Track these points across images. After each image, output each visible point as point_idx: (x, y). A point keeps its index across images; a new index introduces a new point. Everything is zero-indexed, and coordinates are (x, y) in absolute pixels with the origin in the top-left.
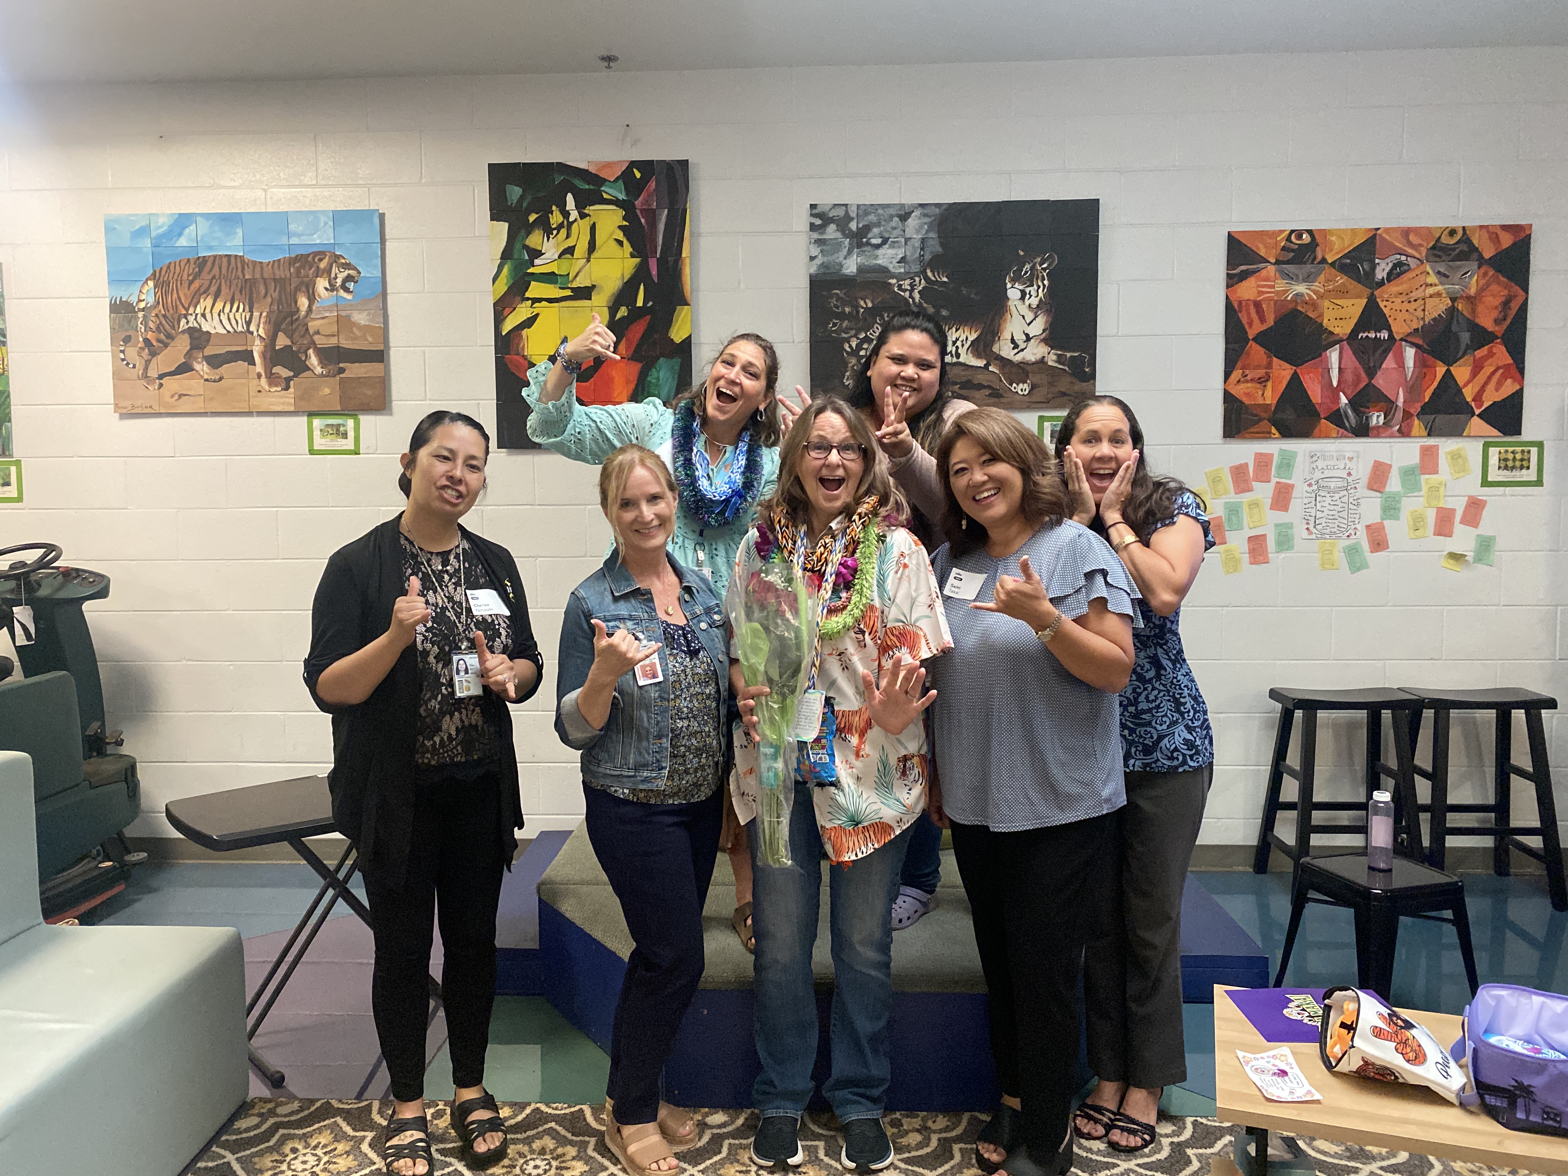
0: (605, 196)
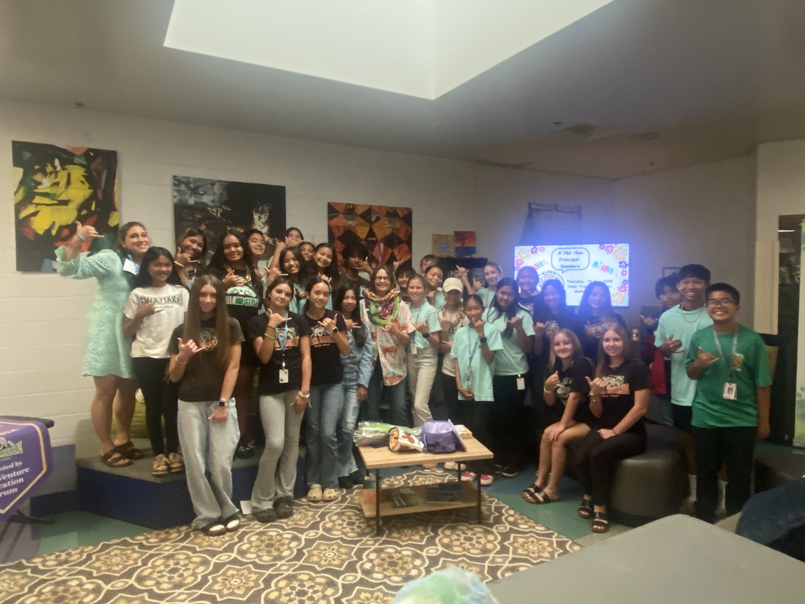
0: (75, 162)
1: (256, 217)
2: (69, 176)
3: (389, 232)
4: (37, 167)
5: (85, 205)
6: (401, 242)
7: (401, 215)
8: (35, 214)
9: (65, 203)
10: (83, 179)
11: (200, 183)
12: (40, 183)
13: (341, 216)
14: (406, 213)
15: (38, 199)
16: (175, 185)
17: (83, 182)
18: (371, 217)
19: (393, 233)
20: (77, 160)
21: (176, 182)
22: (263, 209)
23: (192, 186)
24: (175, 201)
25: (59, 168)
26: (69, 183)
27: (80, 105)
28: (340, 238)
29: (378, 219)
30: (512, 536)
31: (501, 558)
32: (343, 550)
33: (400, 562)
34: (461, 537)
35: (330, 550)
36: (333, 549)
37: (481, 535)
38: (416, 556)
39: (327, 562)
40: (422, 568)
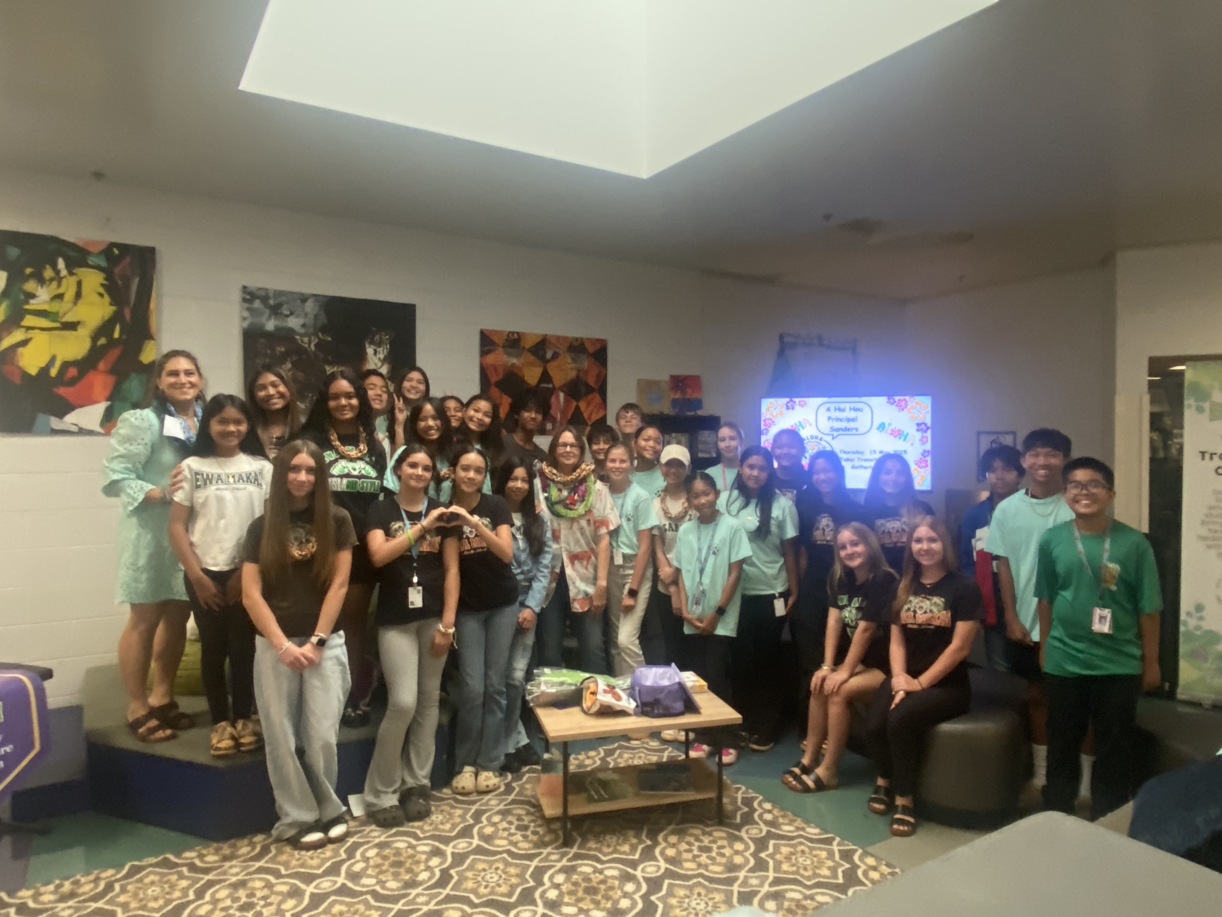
0: (90, 263)
1: (370, 351)
2: (79, 284)
3: (573, 374)
4: (28, 271)
5: (105, 329)
6: (590, 390)
7: (591, 350)
8: (24, 343)
9: (72, 326)
10: (102, 290)
11: (284, 298)
12: (32, 296)
13: (500, 350)
14: (598, 346)
15: (29, 320)
16: (245, 300)
17: (101, 295)
18: (545, 354)
19: (578, 376)
20: (92, 260)
21: (248, 297)
22: (381, 339)
23: (272, 302)
24: (246, 324)
25: (64, 272)
26: (78, 295)
27: (98, 175)
28: (498, 384)
29: (555, 356)
30: (772, 842)
31: (756, 877)
32: (512, 870)
33: (603, 887)
34: (694, 845)
35: (493, 870)
36: (497, 869)
37: (724, 843)
38: (627, 877)
39: (488, 890)
40: (637, 897)
